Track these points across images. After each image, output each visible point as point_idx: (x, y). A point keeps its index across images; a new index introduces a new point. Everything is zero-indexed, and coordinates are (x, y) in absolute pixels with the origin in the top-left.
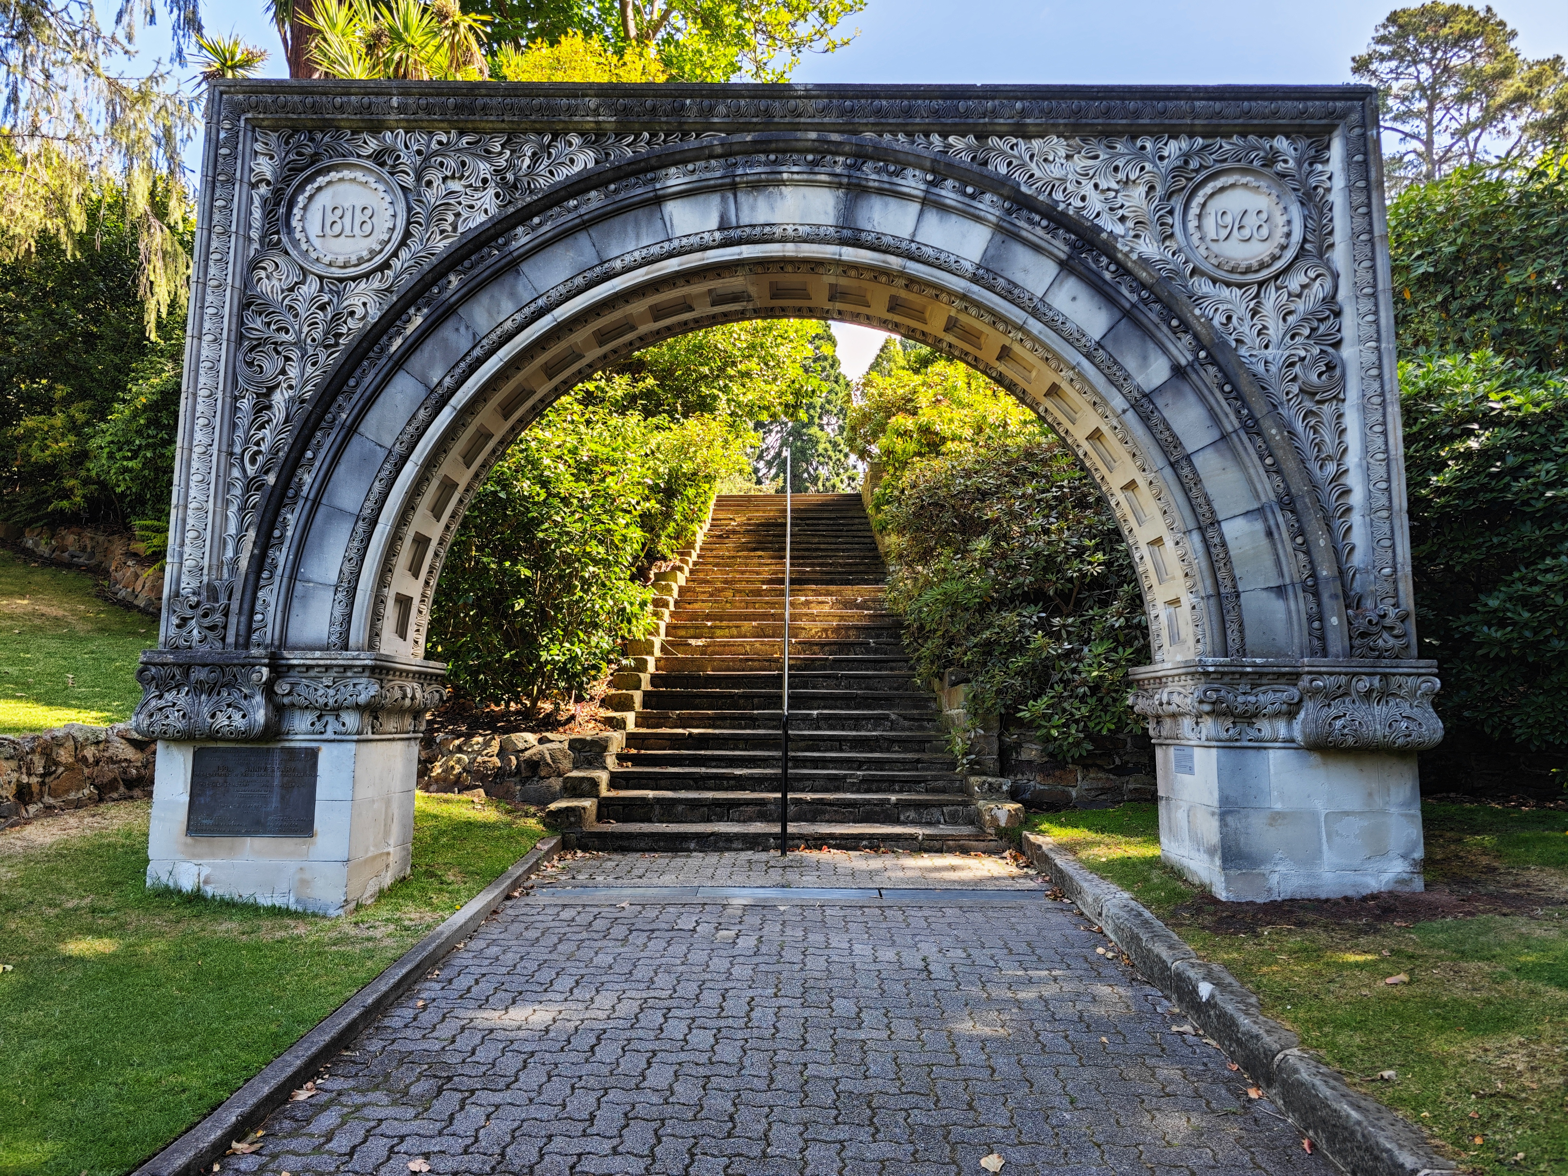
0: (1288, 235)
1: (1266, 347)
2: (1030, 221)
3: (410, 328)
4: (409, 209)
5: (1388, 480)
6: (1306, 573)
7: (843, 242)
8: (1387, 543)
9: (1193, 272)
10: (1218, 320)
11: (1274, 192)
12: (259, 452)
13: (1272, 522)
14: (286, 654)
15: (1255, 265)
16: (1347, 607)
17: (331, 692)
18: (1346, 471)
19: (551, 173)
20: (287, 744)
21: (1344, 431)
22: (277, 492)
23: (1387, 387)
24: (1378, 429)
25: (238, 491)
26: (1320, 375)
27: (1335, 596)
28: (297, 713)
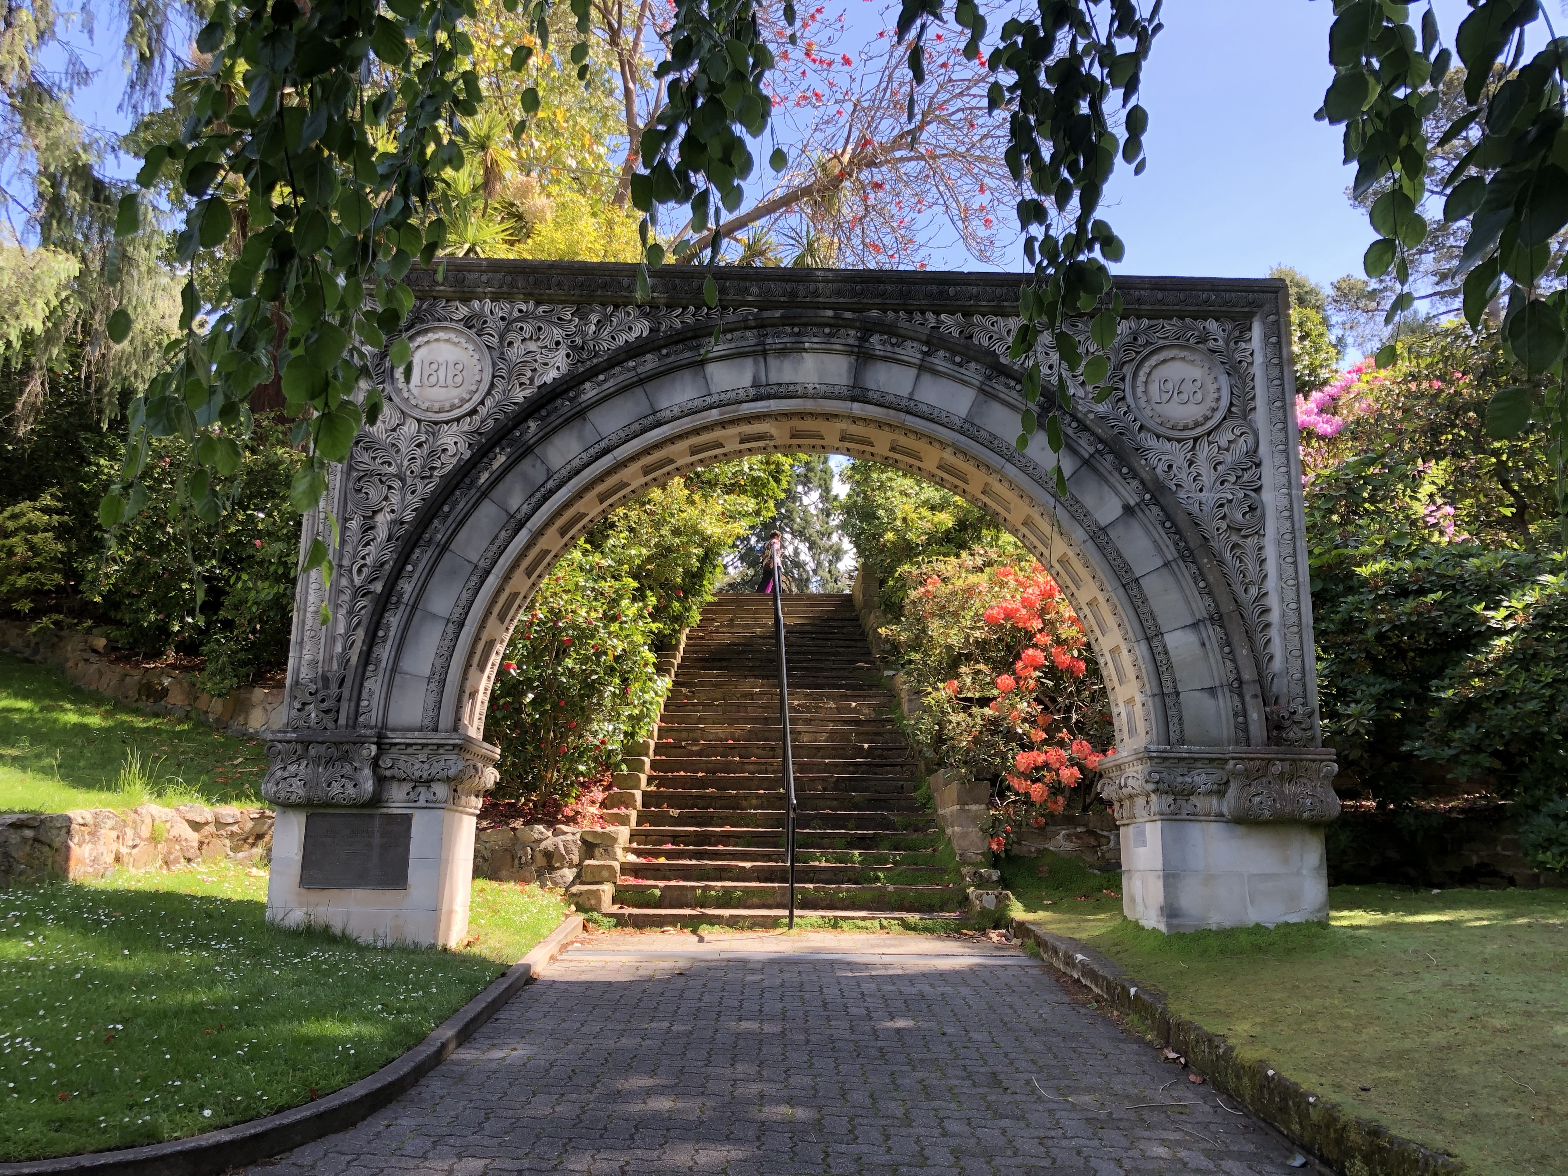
0: (1218, 400)
1: (1201, 490)
2: (1007, 386)
3: (496, 464)
4: (494, 365)
5: (1298, 602)
6: (1233, 677)
7: (854, 399)
8: (1297, 653)
9: (1141, 428)
10: (1161, 468)
11: (1206, 365)
12: (364, 565)
13: (1205, 635)
14: (390, 734)
15: (1191, 425)
16: (1265, 705)
17: (426, 766)
18: (1266, 594)
19: (613, 338)
20: (385, 811)
21: (1264, 560)
22: (383, 599)
23: (1297, 526)
24: (1290, 560)
25: (346, 597)
26: (1244, 515)
27: (1255, 696)
28: (395, 785)
